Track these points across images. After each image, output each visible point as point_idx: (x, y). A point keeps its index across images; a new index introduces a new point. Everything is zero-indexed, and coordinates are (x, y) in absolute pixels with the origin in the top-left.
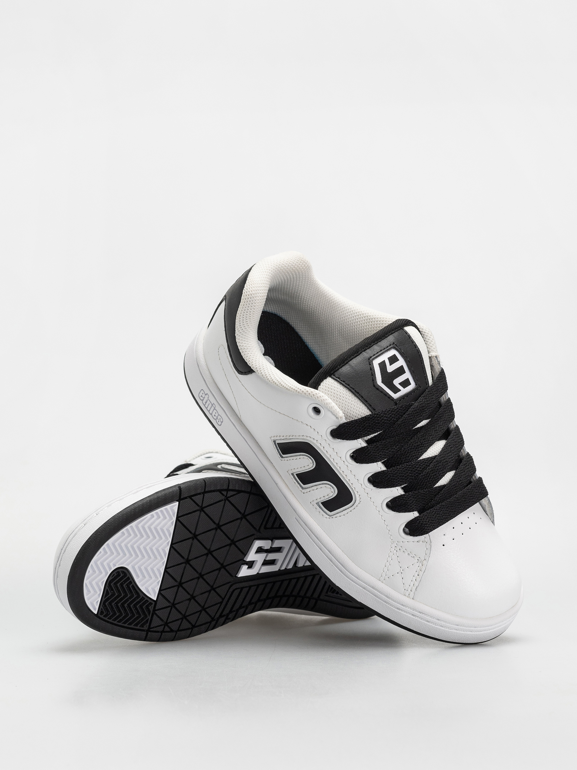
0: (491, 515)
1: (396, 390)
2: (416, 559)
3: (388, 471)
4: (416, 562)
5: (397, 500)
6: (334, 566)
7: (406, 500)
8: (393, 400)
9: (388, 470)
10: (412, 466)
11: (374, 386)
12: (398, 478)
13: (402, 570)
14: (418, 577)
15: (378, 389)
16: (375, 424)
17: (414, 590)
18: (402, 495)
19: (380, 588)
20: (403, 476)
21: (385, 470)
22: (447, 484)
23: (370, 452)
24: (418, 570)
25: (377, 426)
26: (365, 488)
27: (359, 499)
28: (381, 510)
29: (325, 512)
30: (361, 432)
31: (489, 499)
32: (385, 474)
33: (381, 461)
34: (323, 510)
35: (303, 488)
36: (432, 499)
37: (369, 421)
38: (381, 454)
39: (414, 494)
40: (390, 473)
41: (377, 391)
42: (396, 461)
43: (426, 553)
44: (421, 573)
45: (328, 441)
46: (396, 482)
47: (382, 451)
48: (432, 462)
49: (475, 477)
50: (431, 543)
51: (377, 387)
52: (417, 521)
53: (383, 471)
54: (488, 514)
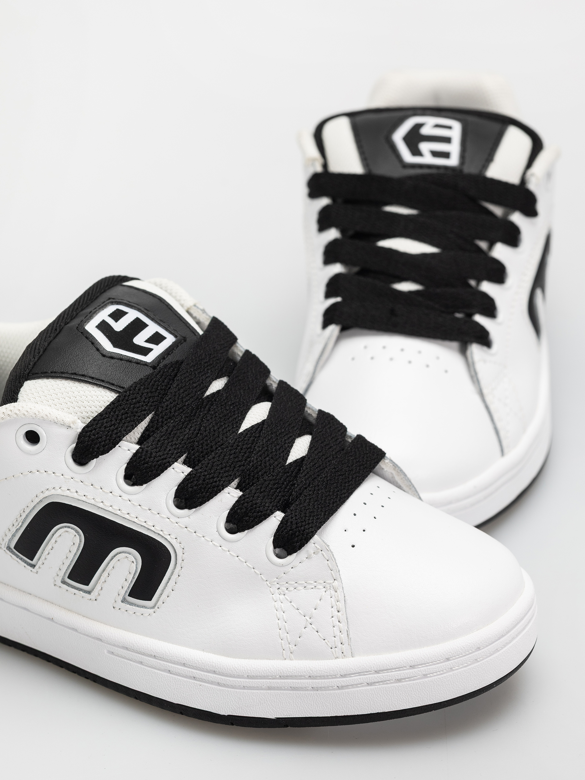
0: (410, 489)
1: (145, 351)
2: (321, 587)
3: (197, 470)
4: (324, 593)
5: (237, 509)
6: (203, 684)
7: (251, 501)
8: (146, 365)
9: (196, 468)
10: (232, 446)
11: (104, 356)
12: (220, 473)
13: (308, 619)
14: (340, 615)
15: (112, 358)
16: (134, 407)
17: (345, 640)
18: (240, 497)
19: (291, 671)
20: (226, 467)
21: (192, 471)
22: (307, 455)
23: (151, 454)
24: (334, 603)
25: (138, 408)
26: (178, 520)
27: (179, 545)
28: (223, 542)
29: (143, 607)
30: (117, 429)
31: (391, 460)
32: (194, 477)
33: (176, 461)
34: (138, 606)
35: (89, 592)
36: (295, 484)
37: (121, 406)
38: (170, 450)
39: (259, 487)
40: (201, 472)
41: (113, 361)
42: (202, 452)
43: (331, 567)
44: (341, 605)
45: (78, 478)
46: (220, 480)
47: (170, 444)
48: (262, 430)
49: (350, 437)
50: (329, 548)
51: (110, 355)
52: (286, 524)
53: (189, 474)
54: (405, 490)
